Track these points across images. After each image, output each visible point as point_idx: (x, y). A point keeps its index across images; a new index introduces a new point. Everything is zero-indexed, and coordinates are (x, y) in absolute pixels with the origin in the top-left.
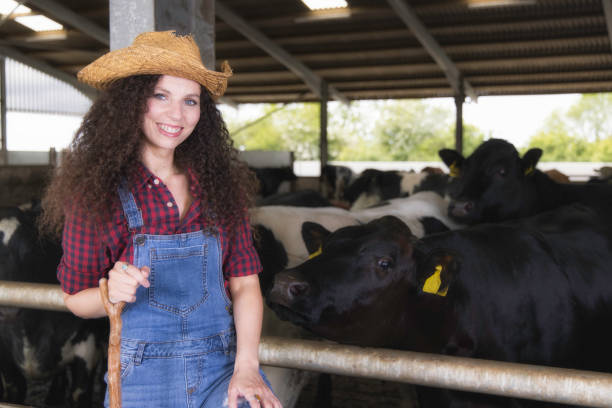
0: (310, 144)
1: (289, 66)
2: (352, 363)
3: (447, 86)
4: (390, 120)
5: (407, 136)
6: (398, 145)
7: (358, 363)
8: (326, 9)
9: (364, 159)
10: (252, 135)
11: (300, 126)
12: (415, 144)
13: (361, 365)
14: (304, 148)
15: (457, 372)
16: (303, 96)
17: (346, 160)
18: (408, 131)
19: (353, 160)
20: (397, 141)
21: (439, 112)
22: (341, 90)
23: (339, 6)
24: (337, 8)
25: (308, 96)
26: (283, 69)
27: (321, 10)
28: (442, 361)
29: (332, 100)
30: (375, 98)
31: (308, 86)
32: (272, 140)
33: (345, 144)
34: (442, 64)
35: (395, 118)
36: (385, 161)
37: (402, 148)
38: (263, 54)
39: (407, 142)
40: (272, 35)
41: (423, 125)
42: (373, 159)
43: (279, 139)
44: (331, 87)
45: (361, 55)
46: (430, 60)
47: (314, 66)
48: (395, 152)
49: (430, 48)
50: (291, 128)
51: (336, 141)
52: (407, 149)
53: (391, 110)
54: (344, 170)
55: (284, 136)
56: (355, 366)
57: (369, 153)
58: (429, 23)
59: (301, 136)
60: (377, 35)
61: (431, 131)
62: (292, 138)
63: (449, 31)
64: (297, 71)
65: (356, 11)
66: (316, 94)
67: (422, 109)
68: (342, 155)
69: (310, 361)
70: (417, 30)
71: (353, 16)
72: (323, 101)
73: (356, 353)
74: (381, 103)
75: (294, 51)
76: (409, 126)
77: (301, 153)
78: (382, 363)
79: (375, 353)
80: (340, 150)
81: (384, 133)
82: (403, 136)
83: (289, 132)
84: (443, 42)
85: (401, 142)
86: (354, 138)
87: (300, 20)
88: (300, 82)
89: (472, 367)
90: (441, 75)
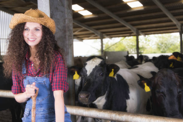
0: (135, 49)
1: (126, 25)
2: (110, 116)
3: (177, 29)
4: (160, 41)
5: (165, 45)
6: (163, 48)
7: (112, 116)
8: (136, 7)
9: (152, 53)
10: (117, 47)
11: (131, 43)
12: (168, 48)
13: (112, 117)
14: (133, 50)
15: (142, 119)
16: (130, 34)
17: (146, 53)
18: (165, 44)
19: (148, 53)
20: (162, 47)
21: (175, 37)
22: (143, 32)
23: (140, 6)
24: (140, 7)
25: (133, 34)
26: (124, 26)
27: (135, 8)
28: (138, 115)
29: (140, 35)
30: (154, 34)
31: (132, 31)
32: (123, 48)
33: (146, 49)
34: (175, 22)
35: (161, 39)
36: (158, 53)
37: (164, 49)
38: (118, 22)
39: (166, 47)
40: (120, 16)
41: (170, 41)
42: (155, 53)
43: (125, 48)
44: (140, 31)
45: (149, 21)
46: (170, 21)
47: (134, 25)
48: (161, 50)
49: (170, 17)
50: (128, 44)
51: (143, 48)
52: (165, 49)
53: (160, 37)
54: (146, 56)
55: (126, 47)
56: (111, 117)
57: (153, 51)
58: (169, 9)
59: (131, 47)
60: (153, 14)
61: (173, 43)
62: (129, 47)
63: (177, 11)
64: (128, 27)
65: (146, 7)
66: (135, 34)
67: (170, 37)
68: (145, 52)
69: (97, 115)
70: (165, 12)
71: (145, 9)
72: (137, 35)
73: (111, 113)
74: (156, 35)
75: (127, 21)
76: (166, 42)
77: (132, 52)
78: (119, 116)
79: (117, 113)
80: (144, 50)
81: (158, 44)
82: (164, 45)
83: (128, 45)
84: (174, 15)
85: (164, 47)
86: (148, 47)
87: (128, 11)
88: (130, 30)
89: (147, 118)
90: (175, 25)
